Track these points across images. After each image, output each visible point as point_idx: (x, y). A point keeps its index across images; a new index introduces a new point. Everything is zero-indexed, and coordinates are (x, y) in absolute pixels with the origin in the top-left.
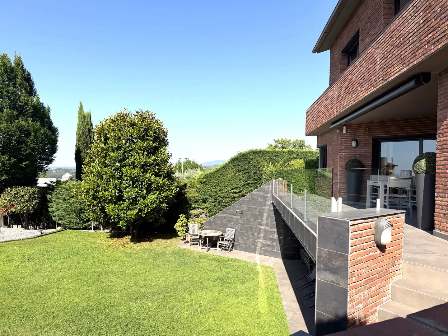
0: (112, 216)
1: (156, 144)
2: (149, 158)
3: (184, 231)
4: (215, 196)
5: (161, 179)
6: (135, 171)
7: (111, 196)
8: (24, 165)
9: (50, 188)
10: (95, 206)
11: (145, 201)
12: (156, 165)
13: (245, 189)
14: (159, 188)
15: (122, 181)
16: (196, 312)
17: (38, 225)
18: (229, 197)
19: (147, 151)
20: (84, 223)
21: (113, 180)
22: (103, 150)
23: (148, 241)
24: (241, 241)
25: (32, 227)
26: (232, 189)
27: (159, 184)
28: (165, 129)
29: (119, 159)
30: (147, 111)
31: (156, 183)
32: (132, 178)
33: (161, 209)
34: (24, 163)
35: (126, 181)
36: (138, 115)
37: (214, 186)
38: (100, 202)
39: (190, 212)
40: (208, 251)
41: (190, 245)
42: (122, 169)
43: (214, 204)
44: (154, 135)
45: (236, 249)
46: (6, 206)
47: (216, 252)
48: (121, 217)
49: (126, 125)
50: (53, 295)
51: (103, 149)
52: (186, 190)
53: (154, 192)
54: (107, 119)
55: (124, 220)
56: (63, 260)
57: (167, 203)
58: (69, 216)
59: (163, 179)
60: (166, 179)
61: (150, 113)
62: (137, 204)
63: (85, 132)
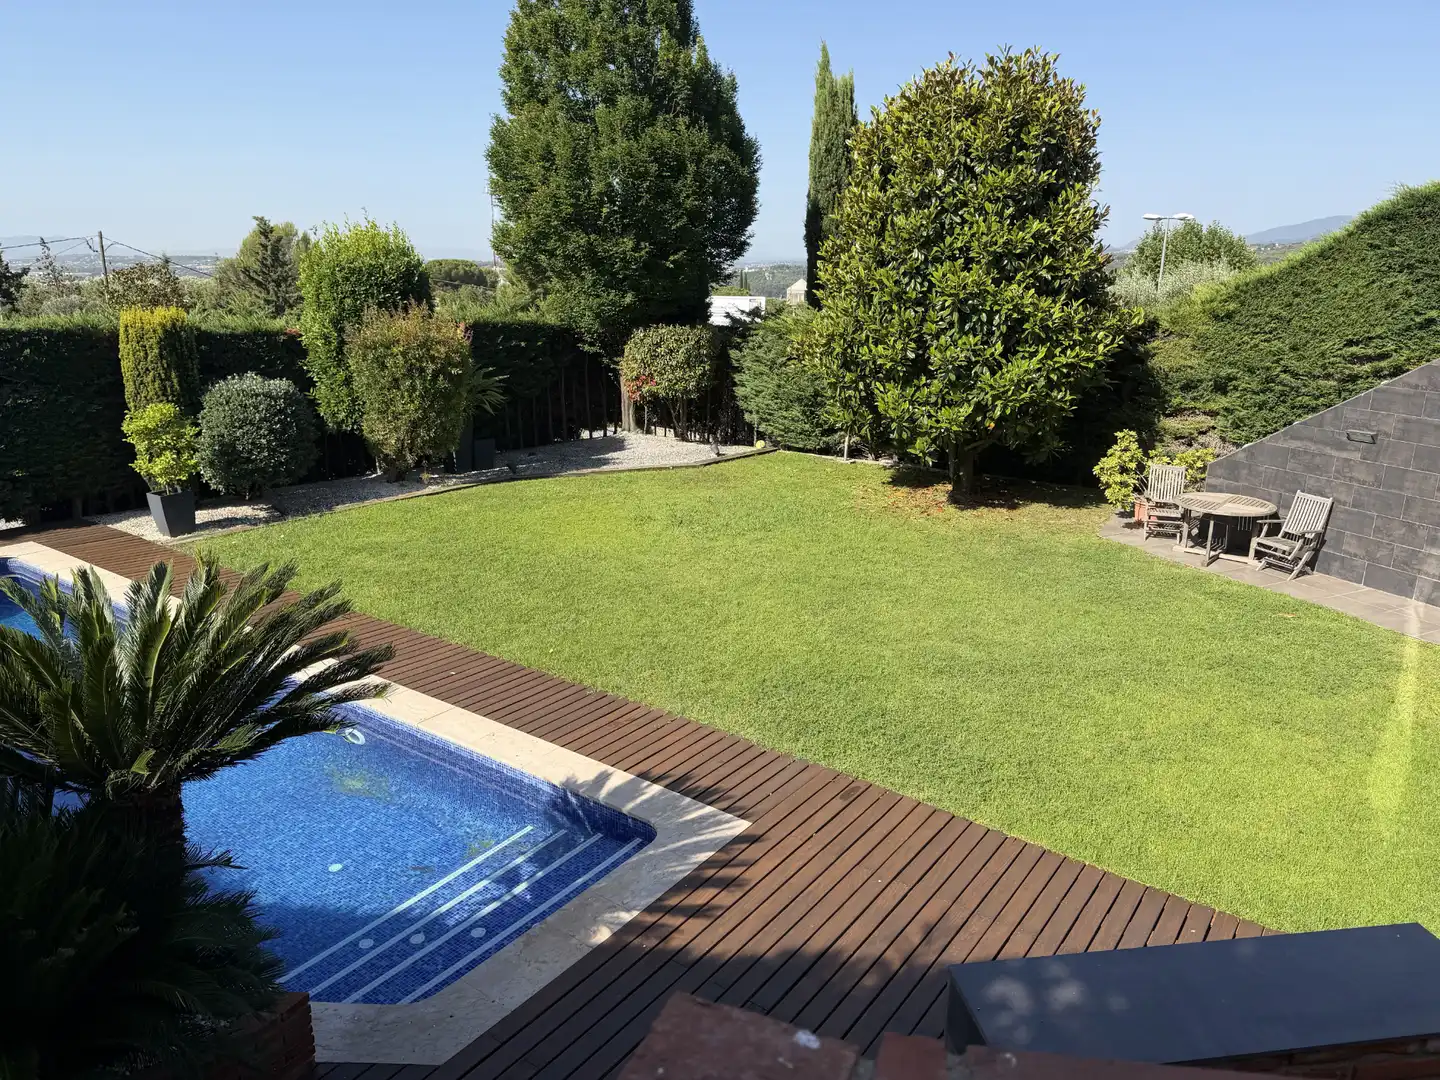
0: (893, 420)
1: (1050, 174)
2: (1022, 228)
3: (1131, 488)
4: (1268, 369)
5: (1059, 305)
6: (970, 278)
7: (892, 360)
8: (672, 262)
9: (738, 331)
10: (849, 388)
11: (995, 380)
12: (1045, 252)
13: (1410, 343)
14: (1049, 336)
15: (926, 311)
16: (1122, 751)
17: (712, 431)
18: (1328, 376)
19: (1017, 202)
20: (823, 435)
21: (900, 308)
22: (875, 207)
23: (1002, 506)
24: (1350, 546)
25: (698, 437)
26: (1350, 343)
27: (1050, 323)
28: (1090, 116)
29: (922, 236)
30: (1028, 51)
31: (1038, 318)
32: (960, 301)
33: (1052, 406)
34: (672, 258)
35: (943, 309)
36: (996, 72)
37: (1267, 329)
38: (863, 378)
39: (1161, 424)
40: (1208, 565)
41: (1146, 535)
42: (931, 269)
43: (1262, 397)
44: (1046, 140)
45: (1327, 573)
46: (637, 378)
47: (1243, 570)
48: (920, 427)
49: (953, 114)
50: (726, 621)
51: (875, 204)
52: (1154, 344)
53: (1032, 350)
54: (893, 99)
55: (929, 434)
56: (759, 535)
57: (1073, 389)
58: (785, 413)
59: (1067, 304)
60: (1075, 305)
61: (1037, 56)
62: (972, 388)
63: (834, 149)
